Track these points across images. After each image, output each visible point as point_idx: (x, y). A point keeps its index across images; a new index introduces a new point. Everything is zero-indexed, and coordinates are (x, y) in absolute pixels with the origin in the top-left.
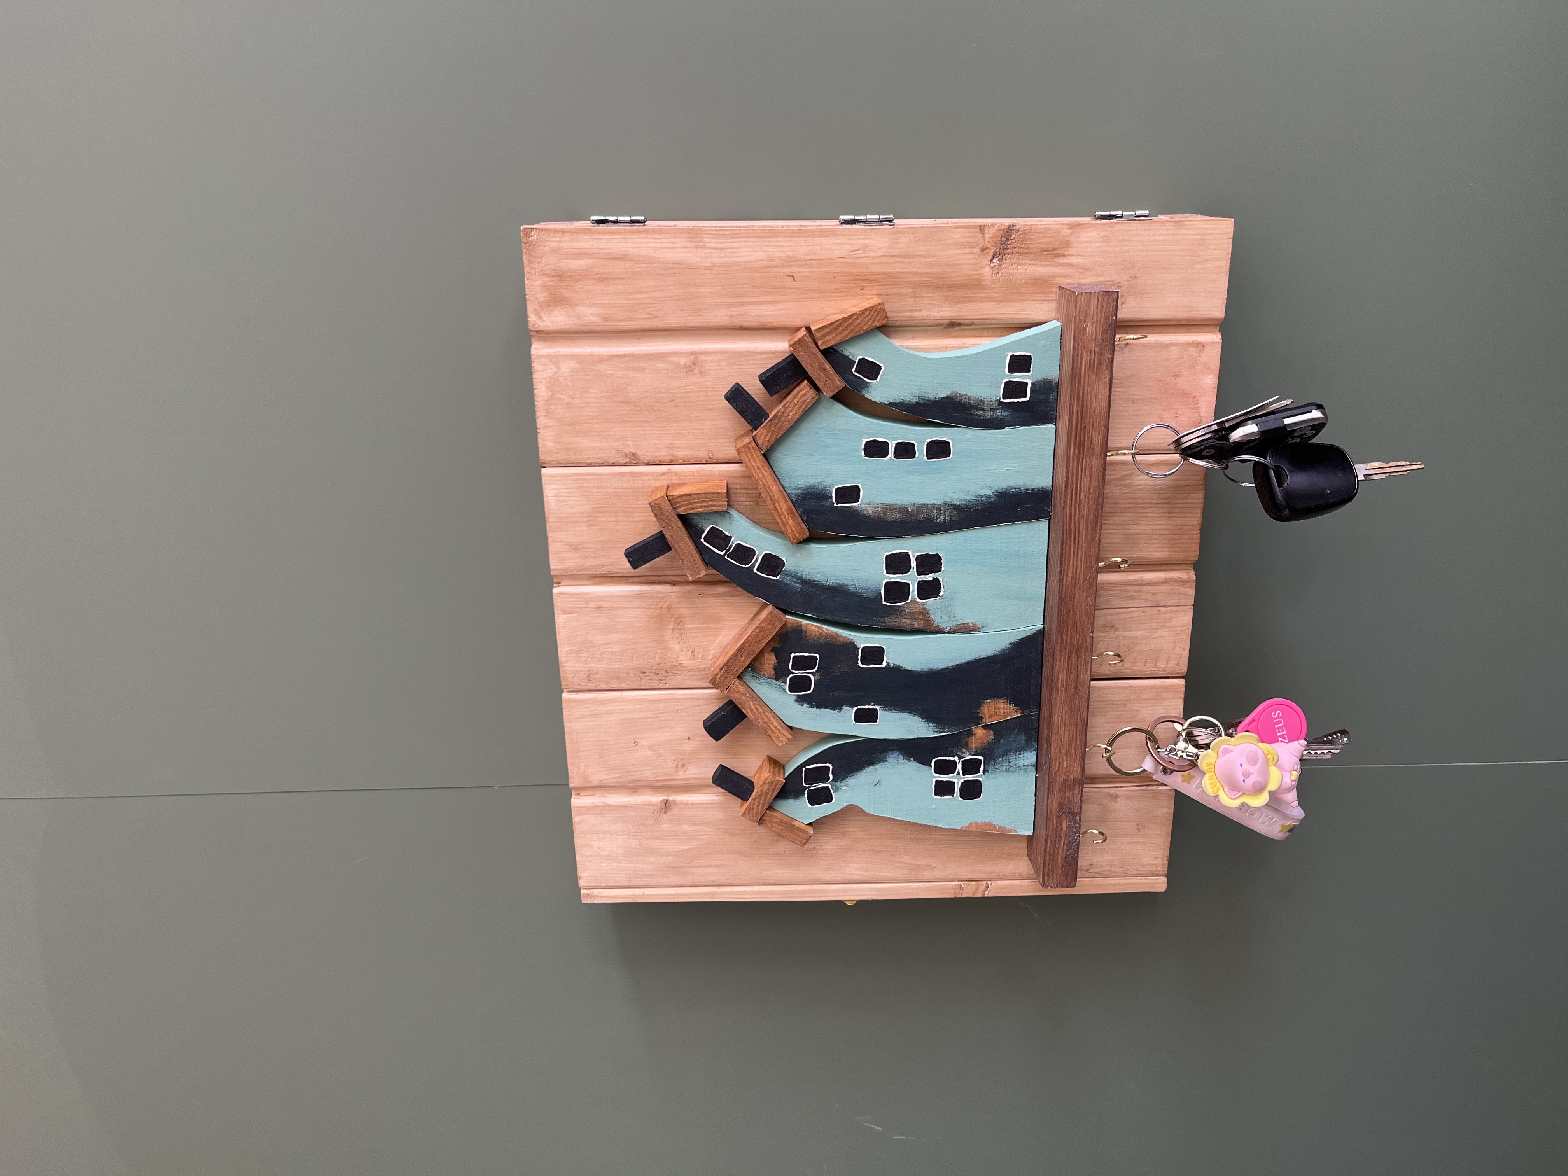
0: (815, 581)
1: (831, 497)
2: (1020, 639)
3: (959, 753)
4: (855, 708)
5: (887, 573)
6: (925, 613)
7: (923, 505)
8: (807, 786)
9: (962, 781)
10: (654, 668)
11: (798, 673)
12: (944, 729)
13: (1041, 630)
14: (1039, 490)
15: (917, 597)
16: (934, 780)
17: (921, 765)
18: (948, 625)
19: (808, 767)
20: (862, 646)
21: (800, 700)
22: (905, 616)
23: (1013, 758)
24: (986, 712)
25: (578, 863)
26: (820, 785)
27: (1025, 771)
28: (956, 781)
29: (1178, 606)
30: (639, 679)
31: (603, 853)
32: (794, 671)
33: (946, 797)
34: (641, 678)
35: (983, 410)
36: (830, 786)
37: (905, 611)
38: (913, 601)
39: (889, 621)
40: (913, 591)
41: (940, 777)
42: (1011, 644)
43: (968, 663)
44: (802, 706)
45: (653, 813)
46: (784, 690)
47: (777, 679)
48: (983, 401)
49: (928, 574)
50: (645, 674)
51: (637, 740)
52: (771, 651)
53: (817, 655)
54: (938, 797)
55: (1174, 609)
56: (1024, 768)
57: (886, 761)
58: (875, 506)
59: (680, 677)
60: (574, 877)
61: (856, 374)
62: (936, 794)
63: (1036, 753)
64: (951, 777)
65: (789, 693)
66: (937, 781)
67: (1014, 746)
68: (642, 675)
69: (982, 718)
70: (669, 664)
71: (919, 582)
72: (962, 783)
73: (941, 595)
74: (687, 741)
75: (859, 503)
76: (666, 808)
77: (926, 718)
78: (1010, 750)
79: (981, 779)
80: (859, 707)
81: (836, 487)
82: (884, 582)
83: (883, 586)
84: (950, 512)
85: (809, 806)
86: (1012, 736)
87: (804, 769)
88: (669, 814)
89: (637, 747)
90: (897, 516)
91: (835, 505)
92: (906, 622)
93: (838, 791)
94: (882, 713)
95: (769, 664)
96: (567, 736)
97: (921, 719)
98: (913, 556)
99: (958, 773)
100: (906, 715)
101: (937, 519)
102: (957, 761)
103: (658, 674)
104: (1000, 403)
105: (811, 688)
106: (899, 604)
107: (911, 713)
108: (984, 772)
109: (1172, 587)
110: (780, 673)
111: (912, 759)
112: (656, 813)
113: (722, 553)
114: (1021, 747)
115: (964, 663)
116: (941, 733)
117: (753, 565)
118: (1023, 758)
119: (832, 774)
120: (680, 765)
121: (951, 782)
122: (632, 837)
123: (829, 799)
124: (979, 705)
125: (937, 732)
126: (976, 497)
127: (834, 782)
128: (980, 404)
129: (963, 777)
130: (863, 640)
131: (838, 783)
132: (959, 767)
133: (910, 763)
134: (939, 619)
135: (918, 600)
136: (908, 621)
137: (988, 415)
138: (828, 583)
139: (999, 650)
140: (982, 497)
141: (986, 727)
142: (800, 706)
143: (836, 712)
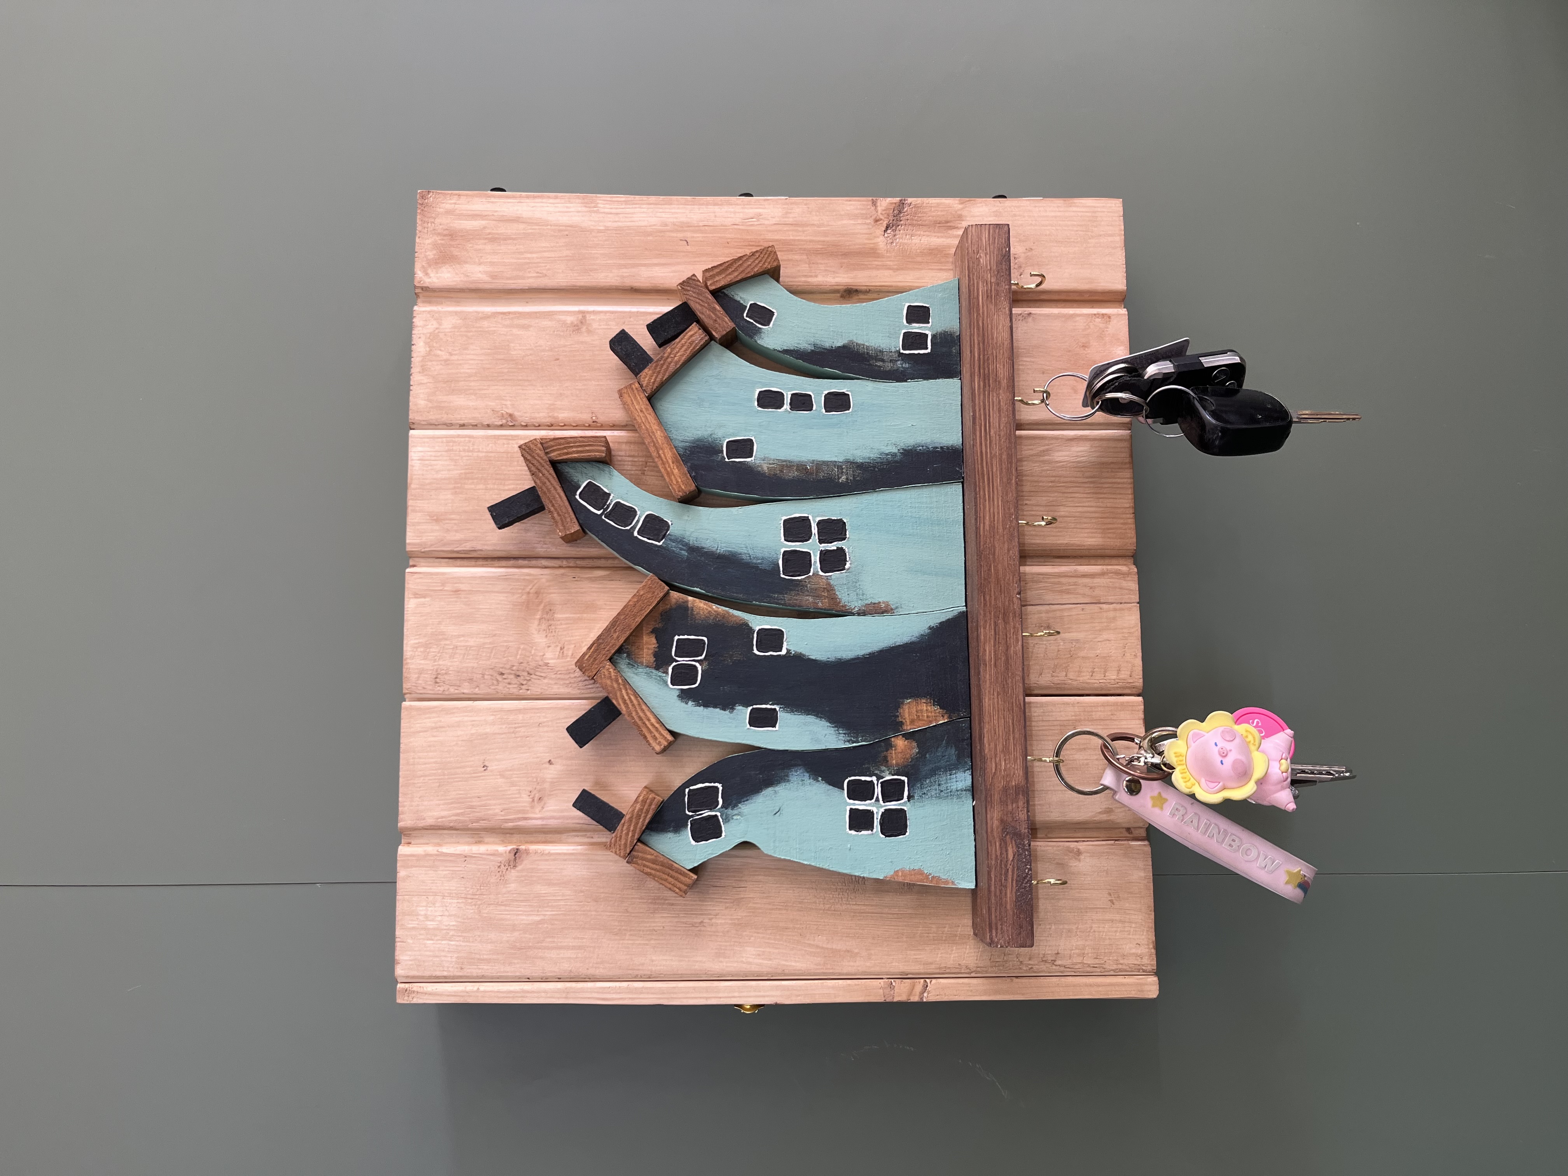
0: (703, 548)
1: (722, 452)
2: (941, 623)
3: (876, 772)
4: (750, 708)
5: (785, 540)
6: (829, 589)
7: (824, 462)
8: (691, 814)
9: (882, 810)
10: (514, 668)
11: (682, 660)
12: (857, 737)
13: (963, 612)
14: (948, 448)
15: (819, 570)
16: (848, 808)
17: (831, 787)
18: (856, 605)
19: (692, 788)
20: (757, 629)
21: (685, 696)
22: (807, 593)
23: (943, 779)
24: (907, 716)
25: (397, 940)
26: (707, 813)
27: (959, 797)
28: (875, 810)
29: (1121, 603)
30: (495, 682)
31: (431, 924)
32: (678, 659)
33: (863, 832)
34: (498, 681)
35: (883, 361)
36: (719, 814)
37: (806, 587)
38: (816, 574)
39: (788, 598)
40: (815, 562)
41: (854, 804)
42: (930, 628)
43: (881, 652)
44: (687, 703)
45: (499, 867)
46: (666, 682)
47: (657, 668)
48: (881, 352)
49: (831, 543)
50: (504, 677)
51: (486, 763)
52: (652, 632)
53: (705, 639)
54: (853, 832)
55: (1119, 606)
56: (957, 794)
57: (788, 781)
58: (771, 462)
59: (546, 681)
60: (390, 961)
61: (748, 319)
62: (850, 829)
63: (970, 773)
64: (869, 805)
65: (671, 686)
66: (851, 809)
67: (943, 763)
68: (499, 678)
69: (901, 724)
70: (533, 664)
71: (821, 551)
72: (883, 813)
73: (847, 567)
74: (548, 765)
75: (753, 458)
76: (515, 859)
77: (834, 723)
78: (939, 768)
79: (905, 808)
80: (755, 706)
81: (727, 440)
82: (782, 550)
83: (781, 556)
84: (853, 472)
85: (693, 842)
86: (940, 749)
87: (687, 790)
88: (519, 868)
89: (486, 773)
90: (794, 474)
91: (727, 460)
92: (807, 601)
93: (729, 821)
94: (783, 716)
95: (648, 649)
96: (402, 755)
97: (829, 724)
98: (814, 521)
99: (877, 800)
100: (811, 719)
101: (839, 478)
102: (875, 782)
103: (519, 676)
104: (901, 354)
105: (697, 680)
106: (799, 578)
107: (817, 716)
108: (910, 797)
109: (1112, 580)
110: (661, 661)
111: (820, 779)
112: (502, 866)
113: (599, 512)
114: (951, 765)
115: (877, 652)
116: (853, 742)
117: (634, 528)
118: (955, 780)
119: (722, 798)
120: (536, 799)
121: (869, 811)
122: (470, 901)
123: (717, 834)
124: (898, 706)
125: (848, 741)
126: (881, 454)
127: (724, 809)
128: (878, 355)
129: (883, 804)
130: (759, 623)
131: (729, 811)
132: (878, 790)
133: (817, 784)
134: (847, 597)
135: (821, 573)
136: (811, 599)
137: (888, 366)
138: (718, 551)
139: (917, 635)
140: (887, 454)
141: (908, 736)
142: (683, 704)
143: (727, 712)
